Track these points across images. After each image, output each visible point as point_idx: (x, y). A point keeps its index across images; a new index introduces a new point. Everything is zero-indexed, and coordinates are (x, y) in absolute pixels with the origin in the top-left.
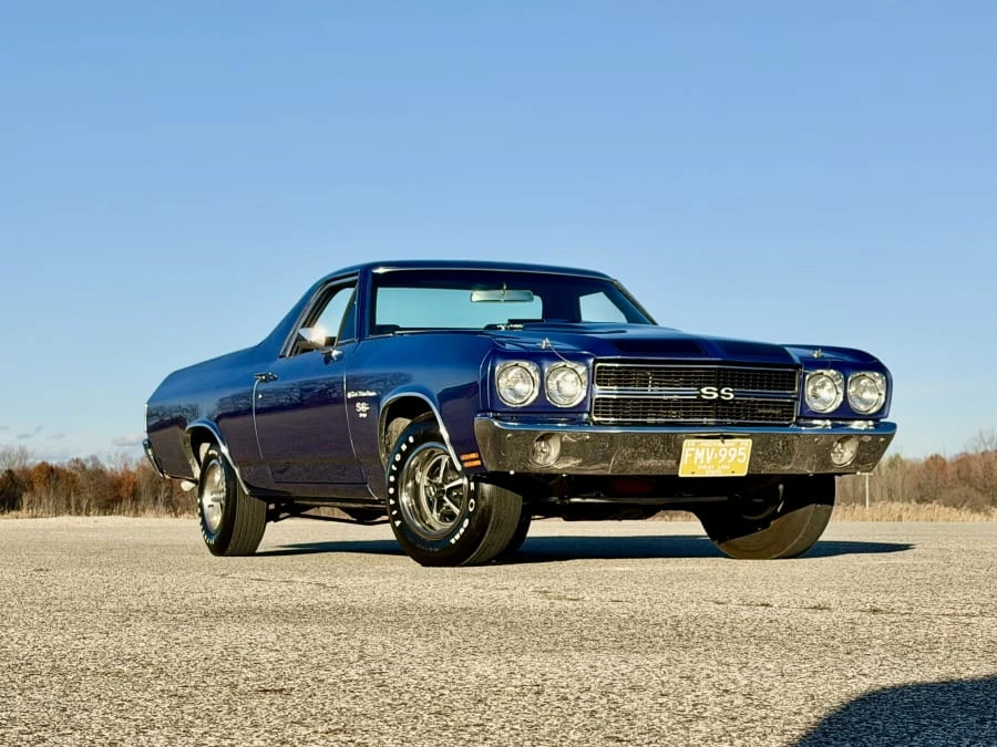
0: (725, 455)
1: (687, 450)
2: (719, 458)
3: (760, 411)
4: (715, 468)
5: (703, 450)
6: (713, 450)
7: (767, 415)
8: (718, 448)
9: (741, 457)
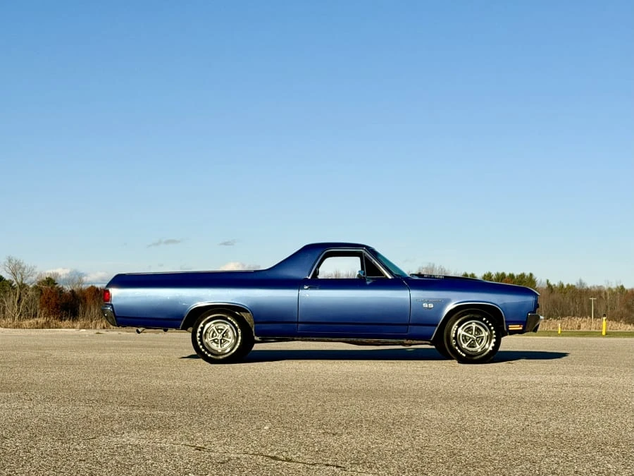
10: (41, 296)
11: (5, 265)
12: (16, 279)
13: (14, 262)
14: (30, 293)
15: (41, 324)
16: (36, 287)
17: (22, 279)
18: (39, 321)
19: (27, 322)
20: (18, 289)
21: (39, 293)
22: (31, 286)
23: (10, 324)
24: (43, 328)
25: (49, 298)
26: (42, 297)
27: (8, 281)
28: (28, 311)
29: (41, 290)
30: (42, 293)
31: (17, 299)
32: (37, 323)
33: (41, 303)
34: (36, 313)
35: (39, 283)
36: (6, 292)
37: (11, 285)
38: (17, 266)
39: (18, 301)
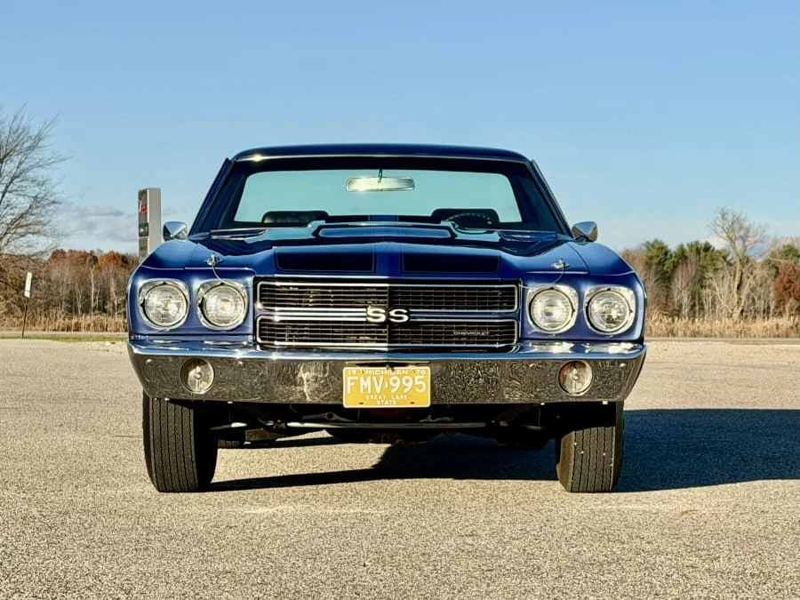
0: (398, 385)
1: (349, 378)
2: (390, 387)
3: (456, 333)
4: (389, 398)
5: (369, 378)
6: (382, 378)
7: (468, 337)
8: (387, 378)
9: (421, 386)
10: (775, 277)
11: (716, 224)
12: (734, 248)
13: (730, 217)
14: (758, 272)
15: (784, 328)
16: (768, 262)
17: (745, 247)
18: (780, 324)
19: (760, 325)
20: (738, 266)
21: (774, 271)
22: (760, 260)
23: (729, 327)
24: (787, 336)
25: (790, 281)
26: (778, 279)
27: (719, 252)
28: (755, 304)
29: (777, 268)
30: (777, 272)
31: (737, 283)
32: (777, 326)
33: (776, 289)
34: (769, 307)
35: (773, 255)
36: (716, 270)
37: (725, 258)
38: (736, 226)
39: (739, 287)
